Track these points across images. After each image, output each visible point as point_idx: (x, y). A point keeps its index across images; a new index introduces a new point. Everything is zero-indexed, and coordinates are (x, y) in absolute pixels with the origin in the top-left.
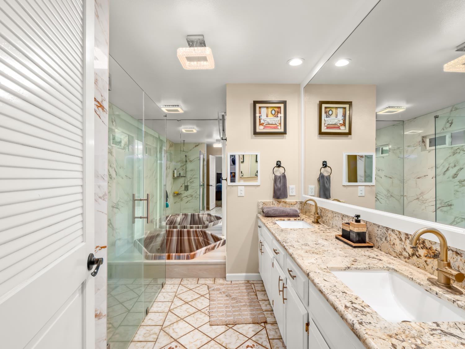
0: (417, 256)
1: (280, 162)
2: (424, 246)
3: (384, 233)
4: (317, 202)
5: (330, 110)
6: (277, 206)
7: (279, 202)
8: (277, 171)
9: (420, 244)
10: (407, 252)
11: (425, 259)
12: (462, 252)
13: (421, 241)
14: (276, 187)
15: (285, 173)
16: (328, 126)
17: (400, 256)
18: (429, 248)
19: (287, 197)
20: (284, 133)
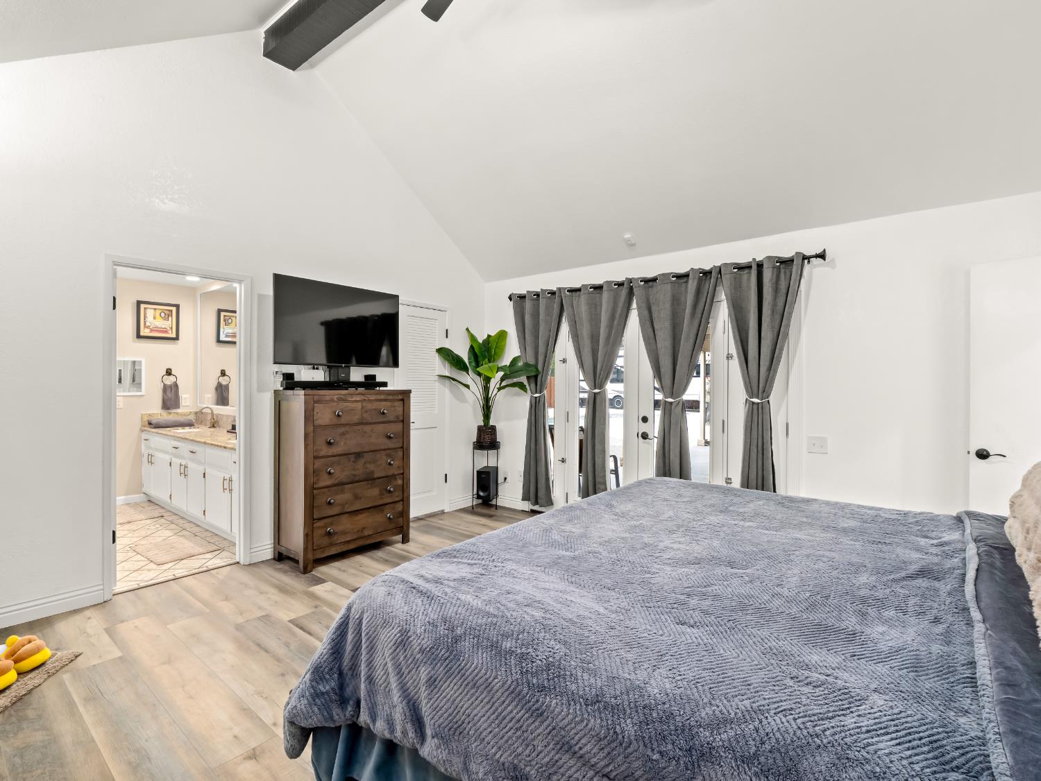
1: (171, 369)
5: (229, 319)
6: (166, 418)
7: (168, 413)
8: (166, 379)
14: (165, 396)
15: (177, 382)
16: (227, 335)
19: (179, 408)
20: (177, 338)
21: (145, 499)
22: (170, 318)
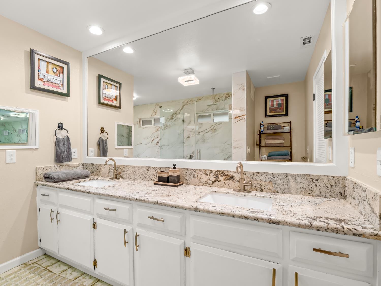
0: (218, 181)
1: (62, 124)
2: (223, 174)
3: (192, 173)
4: (115, 160)
5: (106, 85)
6: (59, 171)
7: (61, 166)
8: (58, 133)
9: (220, 174)
10: (211, 180)
11: (224, 181)
12: (245, 173)
13: (221, 172)
14: (59, 150)
15: (68, 136)
16: (105, 98)
17: (205, 184)
18: (227, 175)
19: (71, 161)
20: (67, 95)
21: (41, 253)
22: (61, 75)
